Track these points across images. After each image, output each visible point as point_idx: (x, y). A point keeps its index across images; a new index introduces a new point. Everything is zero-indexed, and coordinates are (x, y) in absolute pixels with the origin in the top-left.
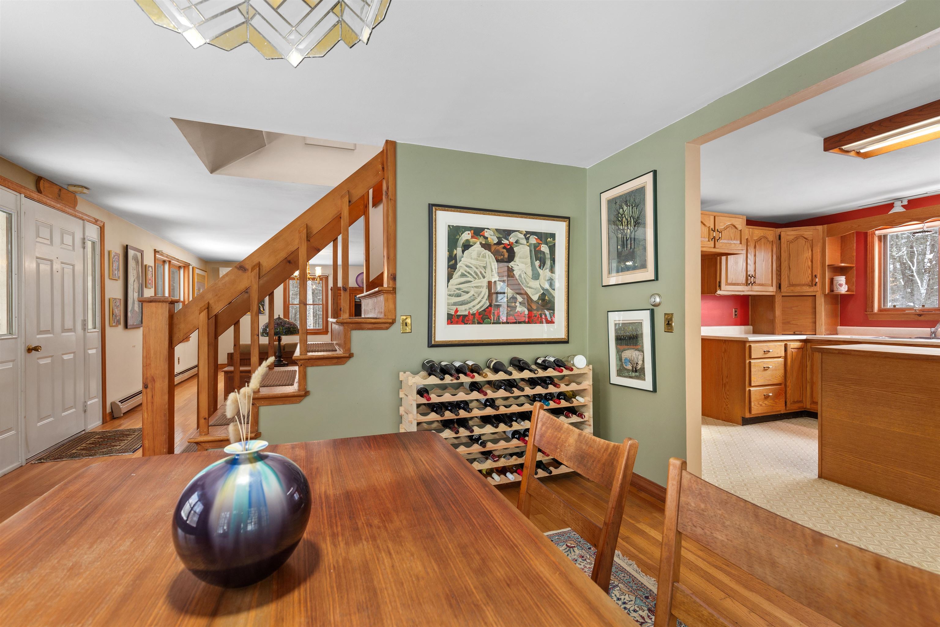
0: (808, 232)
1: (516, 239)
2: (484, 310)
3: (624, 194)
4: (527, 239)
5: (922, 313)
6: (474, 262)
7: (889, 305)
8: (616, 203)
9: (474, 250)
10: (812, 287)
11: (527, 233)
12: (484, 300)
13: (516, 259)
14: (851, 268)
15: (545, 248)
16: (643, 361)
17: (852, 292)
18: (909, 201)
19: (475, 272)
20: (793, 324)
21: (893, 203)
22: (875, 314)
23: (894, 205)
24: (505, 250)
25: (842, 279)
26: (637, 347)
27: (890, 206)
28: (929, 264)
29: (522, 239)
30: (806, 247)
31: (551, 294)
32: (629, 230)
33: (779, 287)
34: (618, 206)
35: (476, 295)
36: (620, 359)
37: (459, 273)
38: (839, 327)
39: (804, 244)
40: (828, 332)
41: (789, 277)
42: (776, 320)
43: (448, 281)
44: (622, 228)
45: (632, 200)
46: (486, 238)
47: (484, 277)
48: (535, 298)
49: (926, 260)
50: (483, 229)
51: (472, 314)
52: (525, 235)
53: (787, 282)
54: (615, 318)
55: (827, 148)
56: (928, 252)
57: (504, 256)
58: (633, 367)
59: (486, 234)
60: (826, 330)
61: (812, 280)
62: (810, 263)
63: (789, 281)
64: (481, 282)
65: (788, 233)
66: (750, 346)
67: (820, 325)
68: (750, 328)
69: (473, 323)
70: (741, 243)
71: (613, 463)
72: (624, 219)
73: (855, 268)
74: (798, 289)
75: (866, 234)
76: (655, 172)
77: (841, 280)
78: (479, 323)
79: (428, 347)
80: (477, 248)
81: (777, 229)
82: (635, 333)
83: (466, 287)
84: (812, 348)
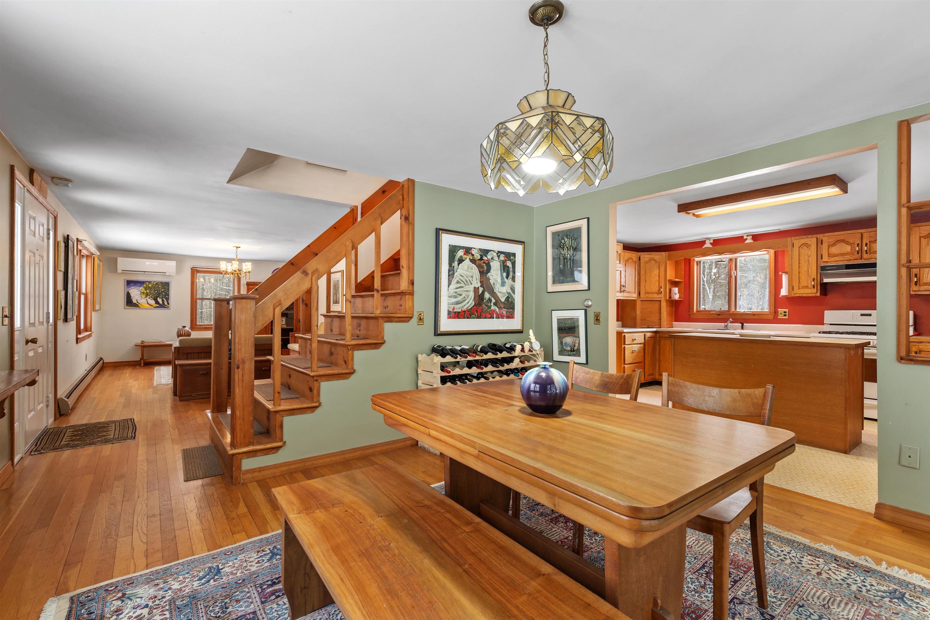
0: (657, 256)
1: (492, 256)
2: (471, 309)
3: (566, 230)
4: (499, 256)
5: (720, 313)
6: (465, 273)
7: (702, 307)
8: (559, 235)
9: (465, 264)
10: (659, 295)
11: (499, 252)
12: (471, 301)
13: (492, 271)
14: (681, 282)
15: (509, 264)
16: (579, 344)
17: (682, 298)
18: (714, 240)
19: (466, 280)
20: (647, 321)
21: (705, 241)
22: (695, 314)
23: (706, 242)
24: (484, 264)
25: (676, 290)
26: (574, 335)
27: (703, 242)
28: (714, 277)
29: (495, 256)
30: (655, 267)
31: (512, 297)
32: (569, 255)
33: (639, 294)
34: (560, 238)
35: (466, 297)
36: (561, 343)
37: (456, 281)
38: (674, 323)
39: (654, 265)
40: (668, 326)
41: (645, 287)
42: (637, 318)
43: (449, 286)
44: (563, 253)
45: (571, 235)
46: (473, 255)
47: (471, 284)
48: (503, 300)
49: (712, 274)
50: (471, 248)
51: (464, 311)
52: (497, 254)
53: (644, 291)
54: (557, 315)
55: (679, 211)
56: (714, 267)
57: (484, 268)
58: (571, 348)
59: (473, 252)
60: (667, 324)
61: (659, 290)
62: (658, 278)
64: (469, 288)
65: (645, 256)
66: (625, 336)
67: (664, 321)
68: (620, 323)
69: (464, 318)
70: (620, 263)
71: (628, 383)
72: (565, 247)
73: (683, 282)
74: (651, 296)
75: (690, 260)
76: (588, 219)
78: (468, 318)
79: (435, 335)
80: (467, 262)
81: (638, 253)
82: (573, 325)
83: (459, 291)
84: (659, 337)
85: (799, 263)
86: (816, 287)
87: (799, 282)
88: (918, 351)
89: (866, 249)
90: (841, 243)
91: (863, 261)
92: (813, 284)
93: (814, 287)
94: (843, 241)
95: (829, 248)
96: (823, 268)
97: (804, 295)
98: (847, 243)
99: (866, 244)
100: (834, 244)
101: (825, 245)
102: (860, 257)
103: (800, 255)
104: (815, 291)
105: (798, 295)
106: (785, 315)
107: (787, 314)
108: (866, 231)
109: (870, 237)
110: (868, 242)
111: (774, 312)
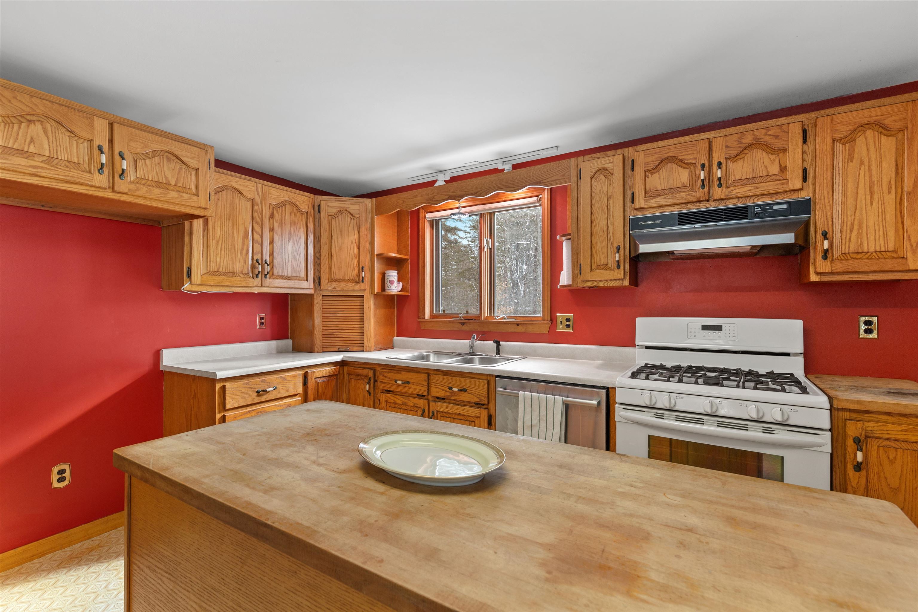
5: (465, 320)
7: (442, 309)
10: (359, 284)
14: (406, 260)
17: (407, 292)
18: (452, 177)
20: (337, 337)
22: (428, 321)
23: (437, 179)
25: (394, 275)
30: (351, 226)
33: (318, 281)
38: (396, 338)
39: (349, 222)
40: (380, 346)
41: (330, 268)
42: (315, 332)
53: (328, 275)
60: (376, 343)
61: (359, 274)
62: (356, 250)
63: (331, 274)
65: (330, 205)
67: (369, 336)
68: (289, 342)
73: (409, 261)
74: (341, 286)
75: (418, 217)
77: (392, 276)
81: (316, 196)
84: (349, 374)
85: (592, 214)
86: (622, 267)
87: (592, 255)
88: (862, 438)
89: (719, 176)
90: (669, 164)
91: (713, 204)
92: (617, 259)
93: (619, 267)
94: (673, 159)
95: (646, 176)
96: (636, 224)
97: (601, 284)
98: (682, 163)
99: (720, 164)
100: (656, 169)
101: (639, 170)
102: (707, 195)
103: (593, 195)
104: (621, 276)
105: (589, 284)
106: (568, 326)
107: (571, 323)
108: (717, 135)
109: (727, 147)
110: (722, 160)
111: (549, 319)
